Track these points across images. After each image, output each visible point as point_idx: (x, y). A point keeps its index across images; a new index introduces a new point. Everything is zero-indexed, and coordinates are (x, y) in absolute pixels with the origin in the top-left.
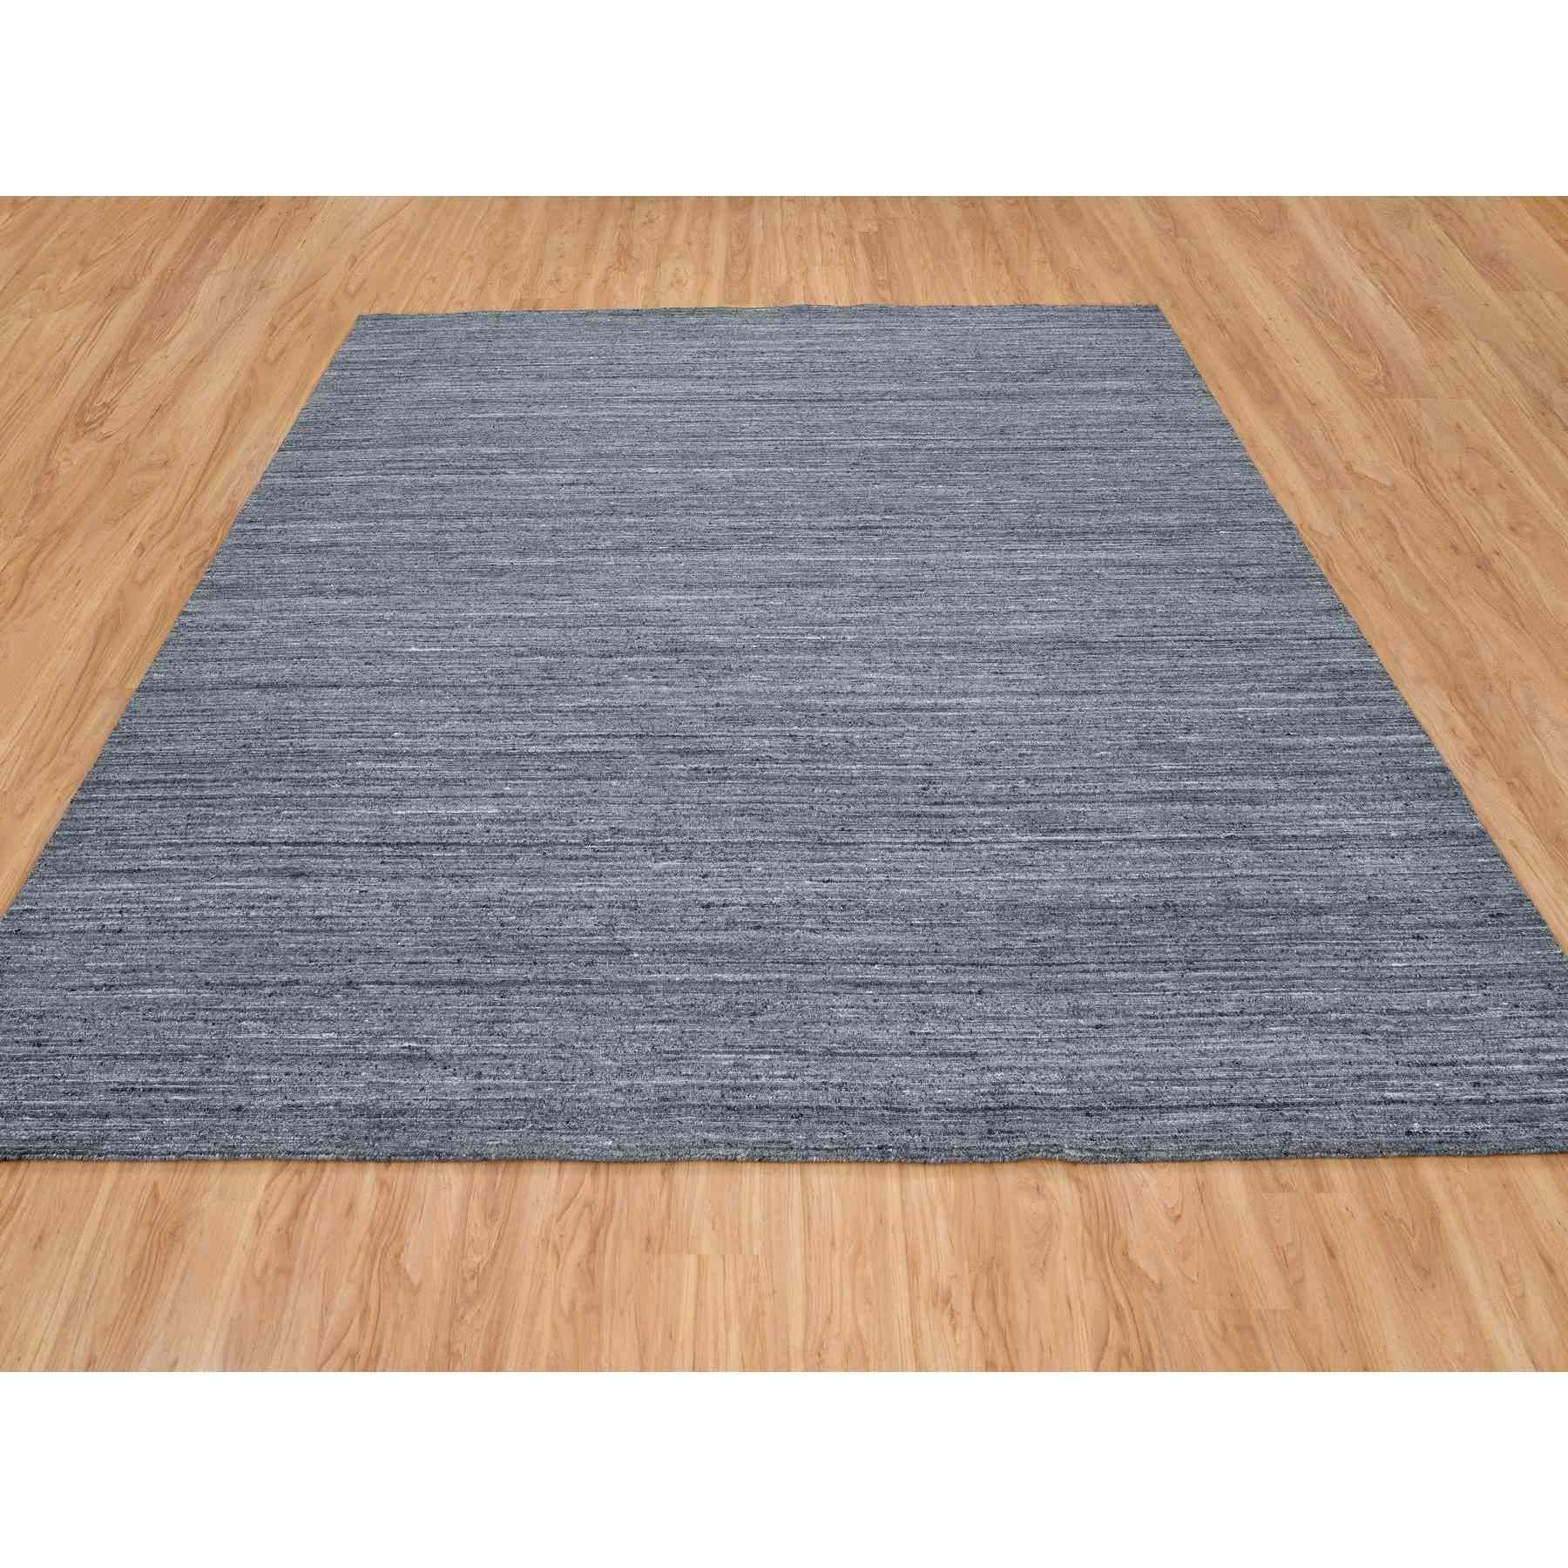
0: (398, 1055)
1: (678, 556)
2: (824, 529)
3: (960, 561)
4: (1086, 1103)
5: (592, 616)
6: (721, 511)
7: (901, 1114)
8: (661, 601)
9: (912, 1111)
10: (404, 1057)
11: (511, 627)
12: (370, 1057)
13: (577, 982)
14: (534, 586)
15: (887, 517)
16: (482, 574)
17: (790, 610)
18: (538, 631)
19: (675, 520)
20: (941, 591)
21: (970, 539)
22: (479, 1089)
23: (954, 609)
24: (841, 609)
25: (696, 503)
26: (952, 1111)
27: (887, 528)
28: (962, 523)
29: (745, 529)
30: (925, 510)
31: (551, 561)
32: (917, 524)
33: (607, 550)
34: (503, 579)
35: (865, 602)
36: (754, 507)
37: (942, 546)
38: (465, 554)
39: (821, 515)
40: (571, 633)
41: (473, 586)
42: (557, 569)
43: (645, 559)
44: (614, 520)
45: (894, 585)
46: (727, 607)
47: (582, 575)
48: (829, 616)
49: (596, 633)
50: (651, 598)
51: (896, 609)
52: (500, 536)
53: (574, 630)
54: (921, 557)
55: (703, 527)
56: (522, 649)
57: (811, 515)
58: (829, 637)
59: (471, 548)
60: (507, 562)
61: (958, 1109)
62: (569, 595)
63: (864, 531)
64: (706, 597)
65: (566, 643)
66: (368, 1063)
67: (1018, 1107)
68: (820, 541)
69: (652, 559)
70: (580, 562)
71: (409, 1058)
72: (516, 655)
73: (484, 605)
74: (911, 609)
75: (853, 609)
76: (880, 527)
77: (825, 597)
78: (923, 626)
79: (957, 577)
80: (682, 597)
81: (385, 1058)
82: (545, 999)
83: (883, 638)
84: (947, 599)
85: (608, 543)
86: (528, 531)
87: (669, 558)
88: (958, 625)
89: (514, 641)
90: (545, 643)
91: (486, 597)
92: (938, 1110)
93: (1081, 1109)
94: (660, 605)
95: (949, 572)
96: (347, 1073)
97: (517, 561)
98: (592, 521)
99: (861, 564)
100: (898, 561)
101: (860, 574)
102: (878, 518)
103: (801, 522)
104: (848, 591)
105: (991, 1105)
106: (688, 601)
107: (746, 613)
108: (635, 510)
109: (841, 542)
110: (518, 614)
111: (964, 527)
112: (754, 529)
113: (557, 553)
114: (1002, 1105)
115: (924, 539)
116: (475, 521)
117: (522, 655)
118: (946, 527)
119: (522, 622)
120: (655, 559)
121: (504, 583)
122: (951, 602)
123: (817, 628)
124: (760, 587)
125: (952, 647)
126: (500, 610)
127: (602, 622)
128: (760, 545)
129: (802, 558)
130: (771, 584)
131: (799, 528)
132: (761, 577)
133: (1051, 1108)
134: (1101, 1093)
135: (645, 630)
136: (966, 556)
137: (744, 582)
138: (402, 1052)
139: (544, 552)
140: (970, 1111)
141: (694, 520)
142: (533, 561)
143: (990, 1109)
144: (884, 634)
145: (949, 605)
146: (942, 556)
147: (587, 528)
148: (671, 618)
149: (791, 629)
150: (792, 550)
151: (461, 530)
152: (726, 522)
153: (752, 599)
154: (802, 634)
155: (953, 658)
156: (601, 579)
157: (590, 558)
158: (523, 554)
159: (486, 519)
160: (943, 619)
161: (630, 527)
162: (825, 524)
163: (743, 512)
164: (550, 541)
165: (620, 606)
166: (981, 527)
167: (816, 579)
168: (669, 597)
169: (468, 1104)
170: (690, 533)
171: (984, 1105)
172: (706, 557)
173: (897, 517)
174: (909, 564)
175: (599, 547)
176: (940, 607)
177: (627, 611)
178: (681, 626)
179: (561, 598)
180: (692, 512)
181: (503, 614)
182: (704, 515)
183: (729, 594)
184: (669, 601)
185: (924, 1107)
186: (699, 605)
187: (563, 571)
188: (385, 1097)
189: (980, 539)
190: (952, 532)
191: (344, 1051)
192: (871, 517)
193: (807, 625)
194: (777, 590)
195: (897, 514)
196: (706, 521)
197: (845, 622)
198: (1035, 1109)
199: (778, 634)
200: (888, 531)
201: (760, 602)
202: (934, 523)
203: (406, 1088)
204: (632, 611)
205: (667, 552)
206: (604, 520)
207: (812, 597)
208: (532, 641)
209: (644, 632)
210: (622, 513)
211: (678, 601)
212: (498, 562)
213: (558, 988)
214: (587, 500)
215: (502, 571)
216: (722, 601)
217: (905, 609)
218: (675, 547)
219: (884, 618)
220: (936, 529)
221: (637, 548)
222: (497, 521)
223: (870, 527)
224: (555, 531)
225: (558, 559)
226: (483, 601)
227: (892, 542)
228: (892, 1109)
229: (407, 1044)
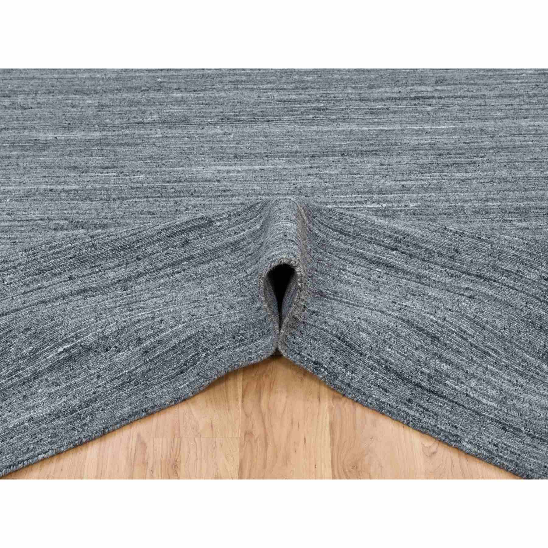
0: (59, 362)
1: (228, 128)
2: (375, 100)
3: (519, 127)
4: (507, 420)
5: (138, 188)
6: (269, 85)
7: (349, 349)
8: (209, 172)
9: (357, 351)
10: (65, 360)
11: (52, 200)
12: (36, 376)
13: (182, 261)
14: (78, 160)
15: (439, 88)
16: (23, 148)
17: (347, 178)
18: (81, 204)
19: (223, 94)
20: (503, 157)
21: (526, 107)
22: (147, 352)
23: (519, 174)
24: (399, 177)
25: (244, 78)
26: (389, 370)
27: (440, 98)
28: (516, 92)
29: (295, 101)
30: (476, 81)
31: (97, 135)
32: (470, 94)
33: (154, 123)
34: (46, 153)
35: (424, 169)
36: (303, 82)
37: (499, 114)
38: (8, 129)
39: (371, 87)
40: (115, 205)
41: (13, 160)
42: (101, 142)
43: (193, 131)
44: (161, 95)
45: (454, 152)
46: (280, 177)
47: (127, 148)
48: (388, 183)
49: (142, 205)
50: (200, 168)
51: (458, 175)
52: (45, 112)
53: (118, 202)
54: (479, 125)
55: (252, 101)
56: (62, 222)
57: (361, 88)
58: (391, 205)
59: (15, 124)
60: (50, 136)
61: (396, 373)
62: (114, 167)
63: (417, 102)
64: (257, 168)
65: (109, 216)
66: (37, 381)
67: (444, 397)
68: (372, 112)
69: (200, 131)
70: (126, 135)
71: (70, 358)
72: (56, 229)
73: (25, 179)
74: (475, 174)
75: (413, 177)
76: (433, 97)
77: (381, 165)
78: (489, 192)
79: (518, 143)
80: (232, 168)
81: (50, 369)
82: (162, 281)
83: (448, 204)
84: (510, 165)
85: (155, 117)
86: (73, 107)
87: (218, 130)
88: (526, 190)
89: (54, 214)
90: (87, 216)
91: (27, 171)
92: (379, 363)
93: (501, 423)
94: (209, 176)
95: (509, 138)
96: (24, 397)
97: (61, 136)
98: (138, 96)
99: (417, 133)
100: (455, 128)
101: (416, 142)
102: (429, 89)
103: (352, 94)
104: (405, 158)
105: (423, 384)
106: (239, 172)
107: (300, 182)
108: (183, 86)
109: (395, 112)
110: (60, 187)
111: (519, 96)
112: (304, 101)
113: (103, 127)
114: (432, 389)
115: (478, 108)
116: (20, 99)
117: (62, 229)
118: (501, 96)
119: (63, 195)
120: (203, 131)
121: (47, 157)
122: (516, 168)
123: (375, 196)
124: (313, 156)
125: (522, 213)
126: (41, 183)
127: (148, 192)
128: (311, 116)
129: (355, 128)
130: (325, 154)
131: (351, 99)
132: (314, 147)
133: (474, 411)
134: (526, 420)
135: (193, 201)
136: (524, 123)
137: (297, 152)
138: (61, 357)
139: (90, 127)
140: (403, 379)
141: (242, 94)
142: (78, 134)
143: (421, 386)
144: (448, 200)
145: (513, 171)
146: (500, 123)
147: (132, 103)
148: (221, 188)
149: (348, 197)
150: (344, 120)
151: (6, 108)
152: (276, 95)
153: (305, 168)
154: (360, 203)
155: (525, 224)
156: (148, 151)
157: (137, 132)
158: (69, 128)
159: (31, 96)
160: (509, 185)
161: (178, 102)
162: (376, 96)
163: (292, 86)
164: (95, 116)
165: (167, 177)
166: (535, 95)
167: (372, 148)
168: (218, 167)
169: (144, 368)
170: (239, 106)
171: (417, 381)
172: (255, 129)
173: (449, 88)
174: (467, 131)
175: (145, 121)
176: (504, 173)
177: (175, 181)
178: (233, 196)
179: (106, 171)
180: (240, 87)
181: (43, 187)
182: (252, 89)
183: (281, 164)
184: (219, 171)
185: (369, 354)
186: (250, 175)
187: (108, 145)
188: (70, 397)
189: (537, 107)
190: (506, 101)
191: (10, 383)
192: (423, 88)
193: (364, 193)
194: (331, 159)
195: (449, 84)
196: (255, 95)
197: (404, 189)
198: (459, 405)
199: (335, 203)
200: (442, 102)
201: (313, 171)
202: (487, 93)
203: (84, 382)
204: (180, 181)
205: (216, 124)
206: (152, 95)
207: (369, 166)
208: (72, 214)
209: (193, 203)
210: (170, 89)
211: (228, 172)
212: (42, 136)
213: (168, 271)
214: (134, 78)
215: (46, 145)
216: (275, 170)
217: (469, 175)
218: (224, 119)
219: (446, 185)
220: (489, 98)
221: (185, 121)
222: (41, 99)
223: (422, 97)
224: (101, 106)
225: (104, 133)
226: (23, 175)
227: (445, 111)
228: (343, 341)
229: (61, 349)
